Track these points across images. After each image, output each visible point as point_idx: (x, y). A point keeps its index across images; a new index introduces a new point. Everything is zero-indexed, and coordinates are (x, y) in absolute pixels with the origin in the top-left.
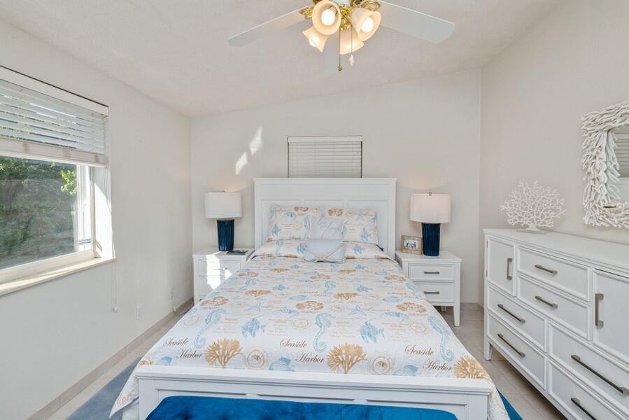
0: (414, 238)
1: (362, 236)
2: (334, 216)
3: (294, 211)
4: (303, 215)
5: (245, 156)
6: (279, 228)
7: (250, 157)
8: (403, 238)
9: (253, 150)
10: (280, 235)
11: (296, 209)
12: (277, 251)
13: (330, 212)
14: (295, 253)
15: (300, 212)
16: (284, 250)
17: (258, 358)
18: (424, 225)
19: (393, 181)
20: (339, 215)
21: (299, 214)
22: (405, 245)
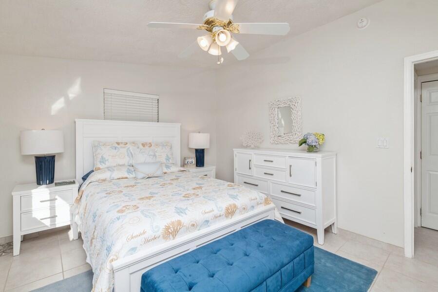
0: (192, 158)
1: (166, 159)
2: (147, 147)
3: (117, 145)
4: (124, 147)
5: (62, 100)
6: (107, 159)
7: (68, 101)
8: (185, 159)
9: (71, 96)
10: (108, 164)
11: (118, 144)
12: (111, 175)
13: (143, 145)
14: (126, 175)
15: (121, 145)
16: (116, 174)
17: (193, 225)
18: (197, 150)
19: (179, 125)
20: (150, 147)
21: (122, 147)
22: (186, 162)
